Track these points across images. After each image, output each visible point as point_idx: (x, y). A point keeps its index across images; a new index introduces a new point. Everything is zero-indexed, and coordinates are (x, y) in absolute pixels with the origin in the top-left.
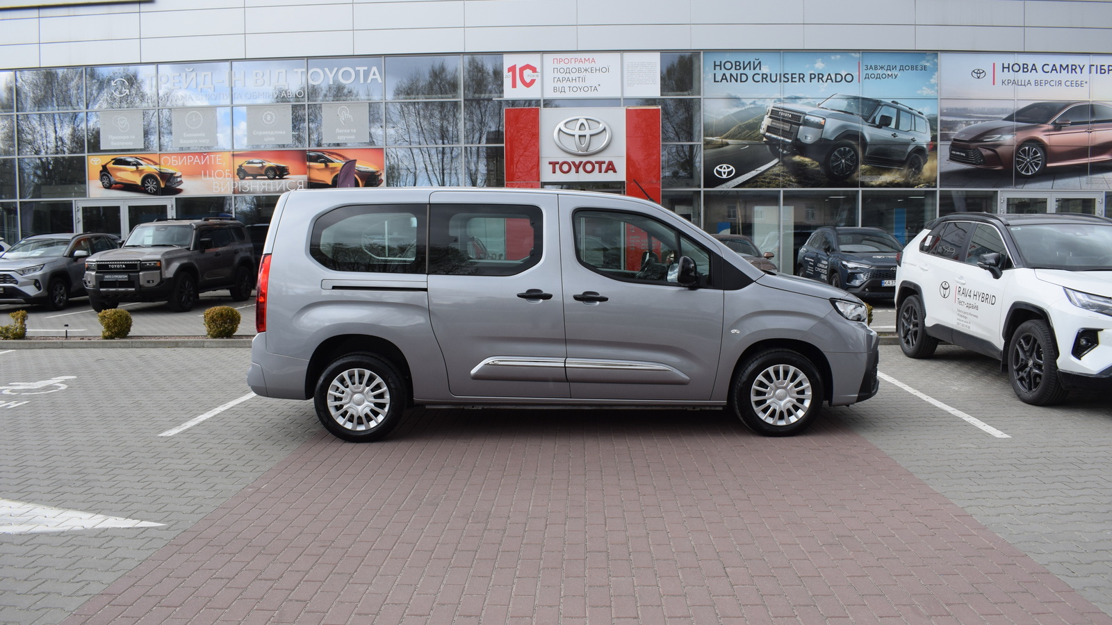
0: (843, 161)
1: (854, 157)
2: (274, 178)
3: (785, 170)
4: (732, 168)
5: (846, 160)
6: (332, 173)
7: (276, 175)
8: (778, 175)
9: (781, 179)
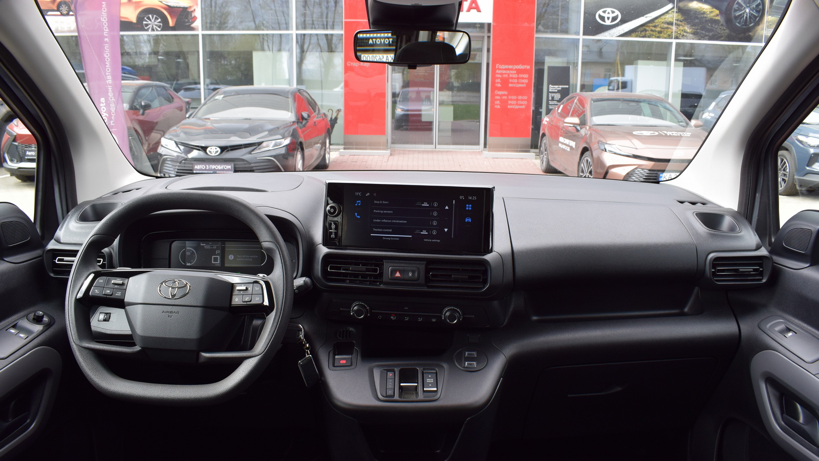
0: (747, 10)
1: (761, 7)
2: (68, 14)
3: (680, 17)
4: (617, 13)
5: (751, 9)
6: (136, 8)
7: (70, 10)
8: (671, 24)
9: (674, 28)
